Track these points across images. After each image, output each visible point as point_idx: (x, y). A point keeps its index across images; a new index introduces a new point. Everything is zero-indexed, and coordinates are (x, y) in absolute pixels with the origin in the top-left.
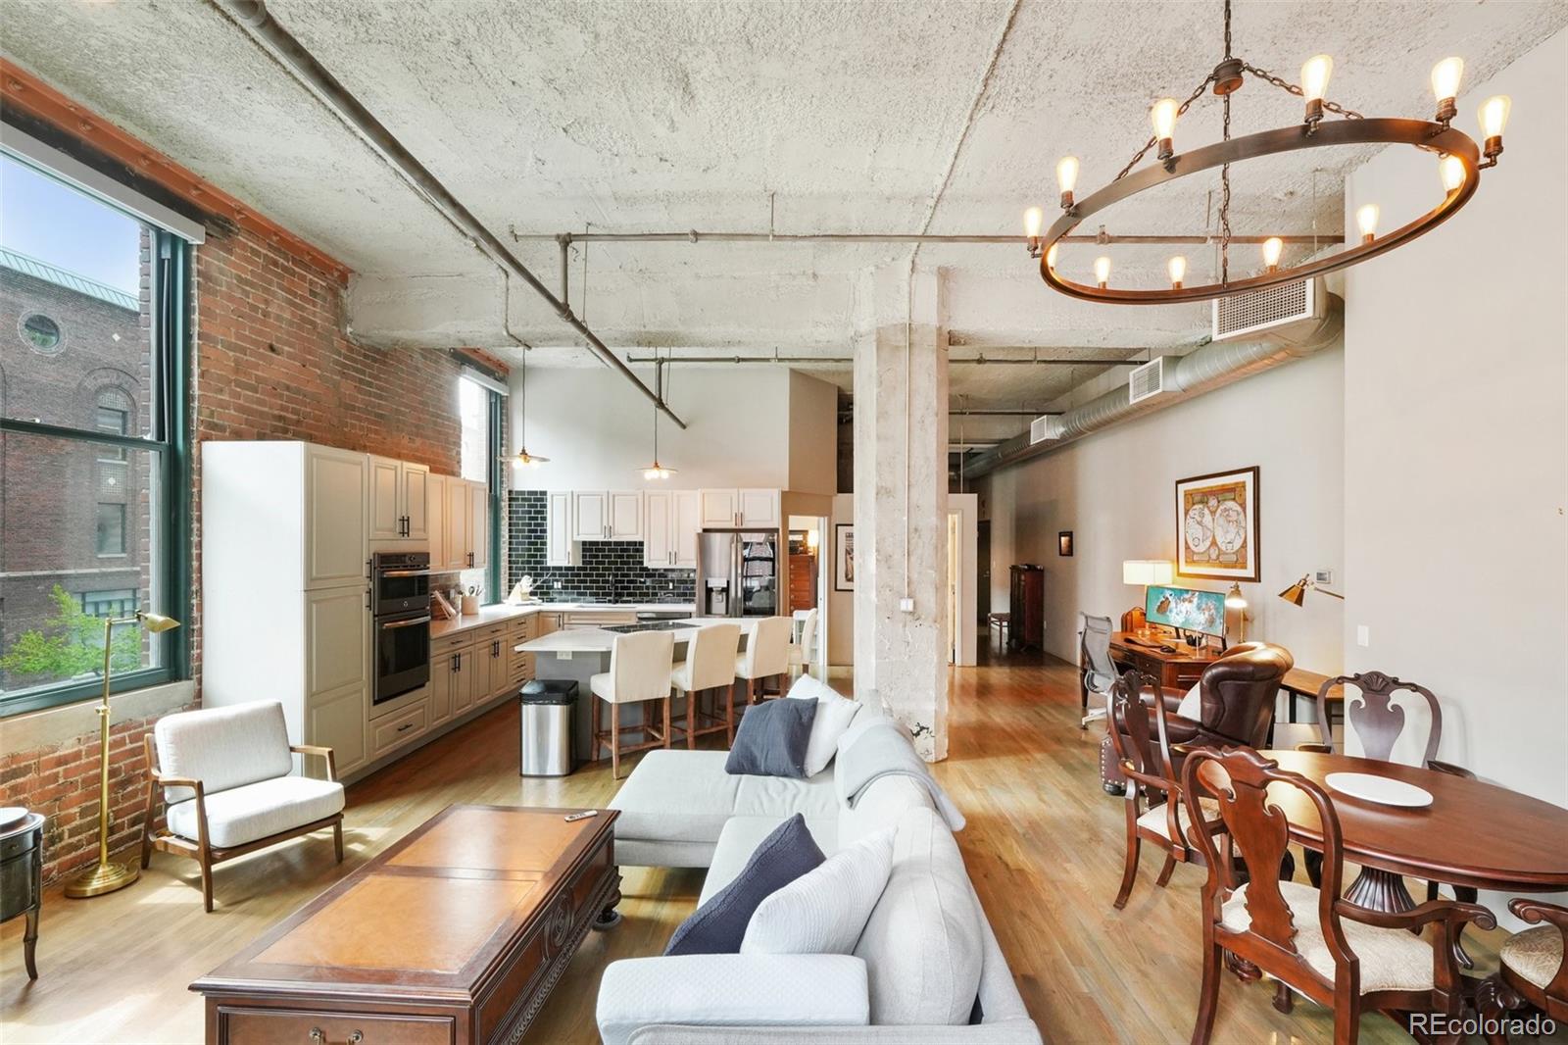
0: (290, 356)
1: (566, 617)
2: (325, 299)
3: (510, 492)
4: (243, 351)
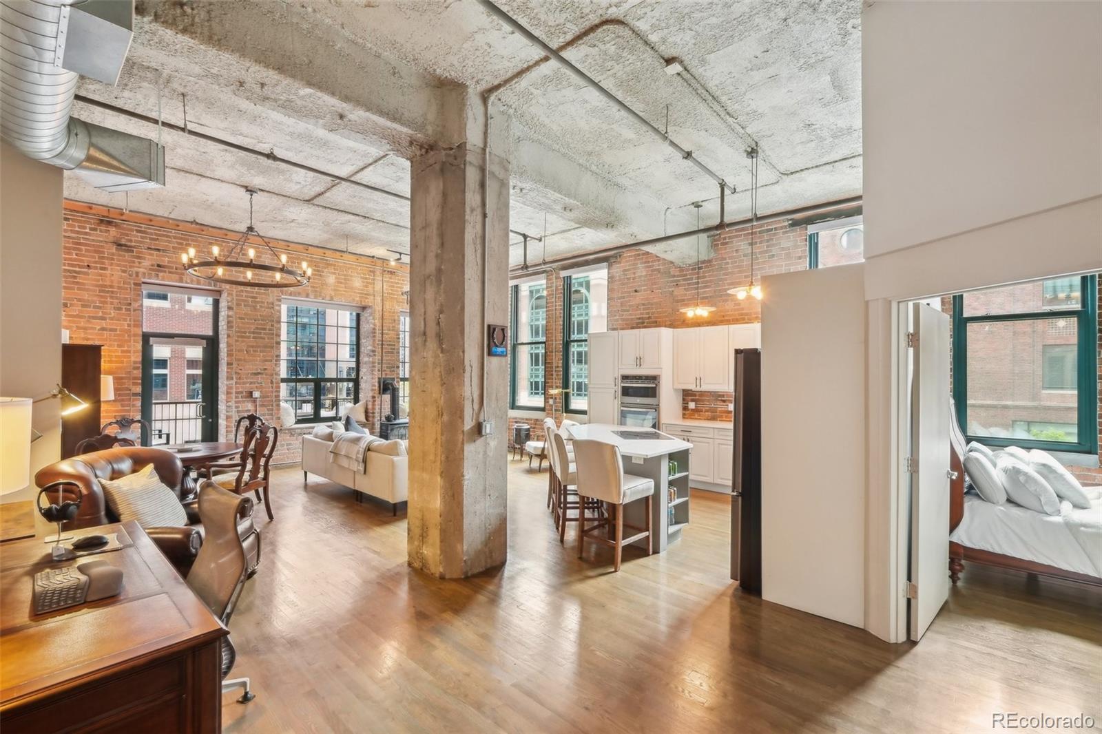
0: (645, 290)
4: (624, 297)
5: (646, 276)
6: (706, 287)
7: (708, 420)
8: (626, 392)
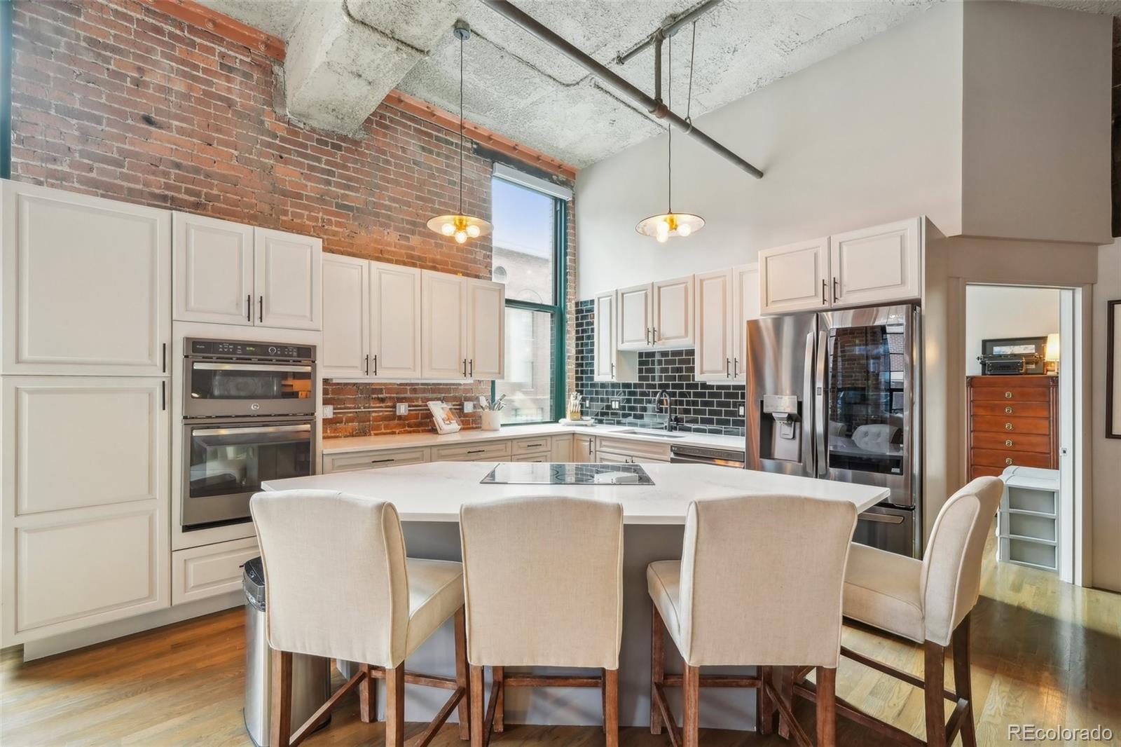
1: (598, 442)
2: (247, 76)
3: (577, 304)
4: (95, 119)
5: (186, 97)
6: (348, 187)
7: (353, 436)
8: (200, 384)
